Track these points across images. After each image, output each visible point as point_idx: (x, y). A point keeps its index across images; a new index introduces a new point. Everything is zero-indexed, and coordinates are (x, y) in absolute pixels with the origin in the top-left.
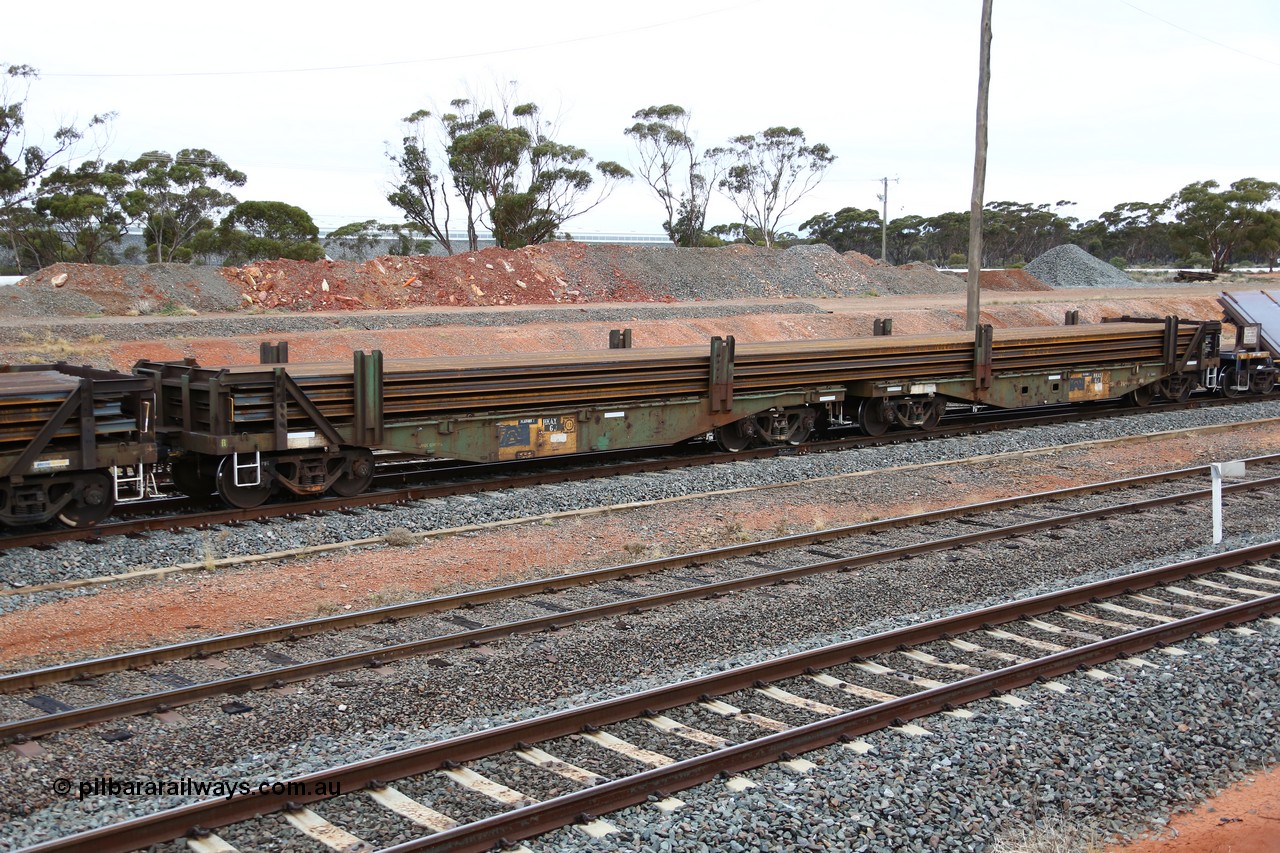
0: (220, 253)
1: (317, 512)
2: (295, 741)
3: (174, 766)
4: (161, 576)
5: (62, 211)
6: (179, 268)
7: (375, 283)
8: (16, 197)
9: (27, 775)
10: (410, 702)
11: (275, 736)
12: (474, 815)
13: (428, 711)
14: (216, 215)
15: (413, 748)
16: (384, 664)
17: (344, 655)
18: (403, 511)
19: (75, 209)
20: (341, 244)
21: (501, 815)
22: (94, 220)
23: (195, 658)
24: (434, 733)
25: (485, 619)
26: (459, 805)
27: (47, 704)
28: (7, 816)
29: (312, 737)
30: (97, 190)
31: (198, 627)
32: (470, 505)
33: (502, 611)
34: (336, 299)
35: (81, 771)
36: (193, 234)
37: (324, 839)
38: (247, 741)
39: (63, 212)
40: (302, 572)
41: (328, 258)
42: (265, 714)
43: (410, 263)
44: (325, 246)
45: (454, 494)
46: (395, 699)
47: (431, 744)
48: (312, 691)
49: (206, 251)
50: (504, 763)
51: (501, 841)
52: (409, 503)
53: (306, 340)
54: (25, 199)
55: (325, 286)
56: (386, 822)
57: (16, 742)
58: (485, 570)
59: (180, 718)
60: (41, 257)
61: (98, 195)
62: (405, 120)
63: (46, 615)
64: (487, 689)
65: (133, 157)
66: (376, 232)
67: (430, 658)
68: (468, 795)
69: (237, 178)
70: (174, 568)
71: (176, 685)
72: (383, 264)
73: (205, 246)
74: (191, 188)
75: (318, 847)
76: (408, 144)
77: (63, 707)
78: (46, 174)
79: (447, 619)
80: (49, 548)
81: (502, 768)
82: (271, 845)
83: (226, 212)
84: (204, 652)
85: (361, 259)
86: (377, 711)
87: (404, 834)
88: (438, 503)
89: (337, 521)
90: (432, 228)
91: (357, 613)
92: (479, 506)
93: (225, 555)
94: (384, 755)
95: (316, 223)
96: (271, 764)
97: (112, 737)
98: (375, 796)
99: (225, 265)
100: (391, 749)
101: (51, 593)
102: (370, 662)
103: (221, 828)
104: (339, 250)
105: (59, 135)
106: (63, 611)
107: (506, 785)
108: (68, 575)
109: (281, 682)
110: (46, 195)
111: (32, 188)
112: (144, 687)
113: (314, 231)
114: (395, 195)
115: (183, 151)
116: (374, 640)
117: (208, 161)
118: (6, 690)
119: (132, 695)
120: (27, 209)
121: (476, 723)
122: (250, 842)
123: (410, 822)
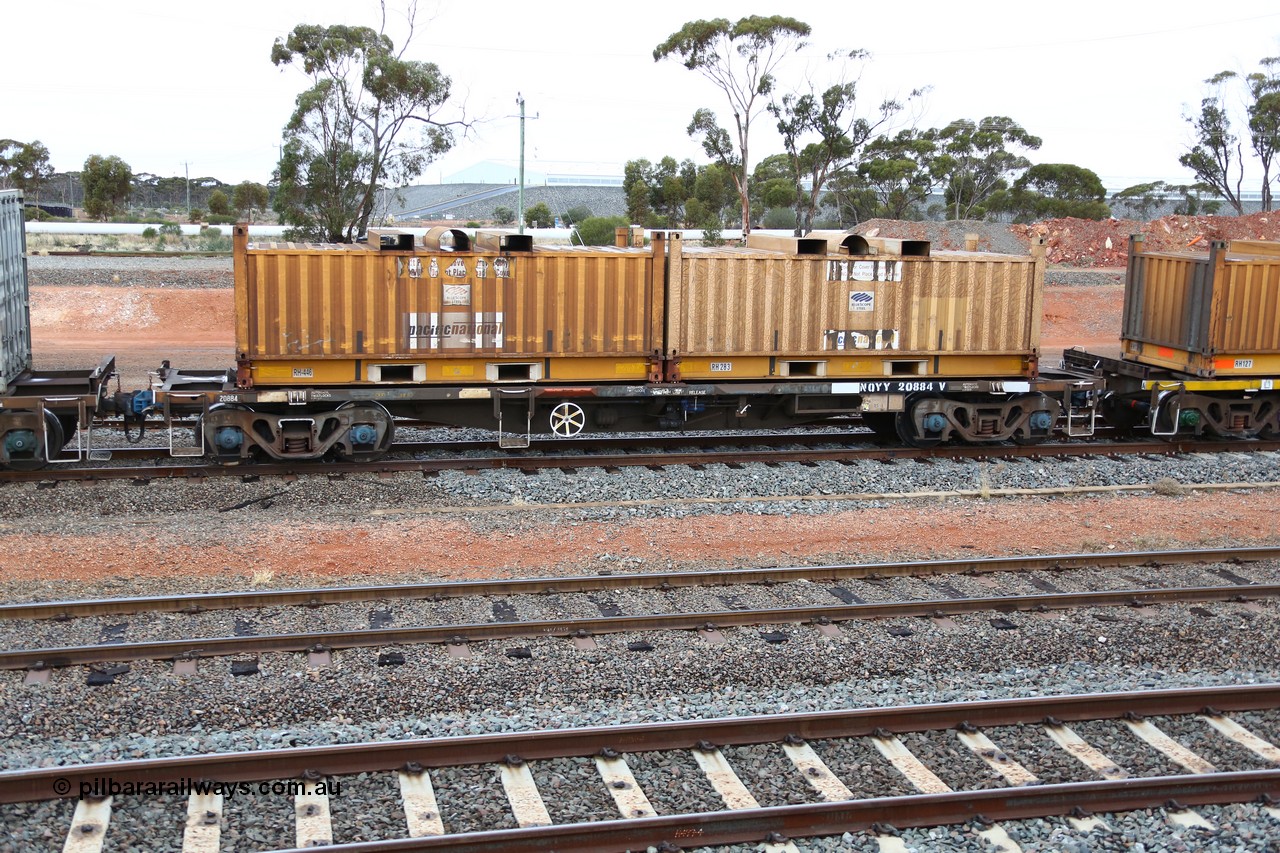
0: (1011, 212)
1: (1087, 455)
2: (1055, 662)
3: (946, 666)
4: (942, 499)
5: (879, 174)
6: (974, 225)
7: (1159, 242)
8: (844, 162)
9: (828, 651)
10: (1170, 645)
11: (1037, 655)
12: (1233, 764)
13: (1188, 656)
14: (1010, 177)
15: (1172, 689)
16: (1146, 605)
17: (1106, 591)
18: (1172, 462)
19: (890, 172)
20: (1126, 204)
21: (1263, 771)
22: (904, 183)
23: (969, 575)
24: (1194, 679)
25: (1253, 576)
26: (1218, 752)
27: (845, 595)
28: (812, 682)
29: (1072, 662)
30: (908, 154)
31: (972, 547)
32: (1243, 463)
33: (1273, 571)
34: (1119, 257)
35: (870, 656)
36: (988, 194)
37: (1080, 757)
38: (1012, 655)
39: (879, 177)
40: (1070, 509)
41: (1112, 218)
42: (1029, 634)
43: (1197, 223)
44: (1110, 206)
45: (1227, 451)
46: (1154, 640)
47: (1190, 688)
48: (1073, 619)
49: (999, 211)
50: (1269, 720)
51: (1263, 797)
52: (1179, 455)
53: (1087, 294)
54: (851, 164)
55: (1109, 244)
56: (1142, 753)
57: (821, 622)
58: (1256, 528)
59: (954, 626)
60: (858, 214)
61: (910, 160)
62: (1207, 81)
63: (847, 521)
64: (1252, 645)
65: (941, 126)
66: (1162, 192)
67: (1193, 606)
68: (1229, 745)
69: (1033, 142)
70: (953, 493)
71: (951, 595)
72: (1169, 224)
73: (998, 206)
74: (990, 153)
75: (1075, 762)
76: (1206, 105)
77: (858, 600)
78: (869, 142)
79: (1213, 572)
80: (851, 463)
81: (1267, 725)
82: (1031, 752)
83: (1019, 173)
84: (976, 571)
85: (1145, 218)
86: (1135, 648)
87: (1159, 767)
88: (1208, 458)
89: (1106, 465)
90: (1222, 189)
91: (1120, 554)
92: (1253, 465)
93: (999, 485)
94: (1141, 690)
95: (1104, 184)
96: (1033, 679)
97: (895, 632)
98: (1132, 727)
99: (1014, 222)
100: (1150, 685)
101: (851, 502)
102: (1131, 601)
103: (987, 727)
104: (1124, 210)
105: (884, 107)
106: (860, 518)
107: (1270, 742)
108: (865, 489)
109: (1045, 607)
110: (868, 161)
111: (856, 156)
112: (923, 593)
113: (1102, 192)
114: (1188, 155)
115: (986, 119)
116: (1137, 581)
117: (1008, 127)
118: (814, 578)
119: (914, 599)
120: (851, 173)
121: (1240, 676)
122: (1012, 745)
123: (1166, 758)
